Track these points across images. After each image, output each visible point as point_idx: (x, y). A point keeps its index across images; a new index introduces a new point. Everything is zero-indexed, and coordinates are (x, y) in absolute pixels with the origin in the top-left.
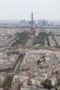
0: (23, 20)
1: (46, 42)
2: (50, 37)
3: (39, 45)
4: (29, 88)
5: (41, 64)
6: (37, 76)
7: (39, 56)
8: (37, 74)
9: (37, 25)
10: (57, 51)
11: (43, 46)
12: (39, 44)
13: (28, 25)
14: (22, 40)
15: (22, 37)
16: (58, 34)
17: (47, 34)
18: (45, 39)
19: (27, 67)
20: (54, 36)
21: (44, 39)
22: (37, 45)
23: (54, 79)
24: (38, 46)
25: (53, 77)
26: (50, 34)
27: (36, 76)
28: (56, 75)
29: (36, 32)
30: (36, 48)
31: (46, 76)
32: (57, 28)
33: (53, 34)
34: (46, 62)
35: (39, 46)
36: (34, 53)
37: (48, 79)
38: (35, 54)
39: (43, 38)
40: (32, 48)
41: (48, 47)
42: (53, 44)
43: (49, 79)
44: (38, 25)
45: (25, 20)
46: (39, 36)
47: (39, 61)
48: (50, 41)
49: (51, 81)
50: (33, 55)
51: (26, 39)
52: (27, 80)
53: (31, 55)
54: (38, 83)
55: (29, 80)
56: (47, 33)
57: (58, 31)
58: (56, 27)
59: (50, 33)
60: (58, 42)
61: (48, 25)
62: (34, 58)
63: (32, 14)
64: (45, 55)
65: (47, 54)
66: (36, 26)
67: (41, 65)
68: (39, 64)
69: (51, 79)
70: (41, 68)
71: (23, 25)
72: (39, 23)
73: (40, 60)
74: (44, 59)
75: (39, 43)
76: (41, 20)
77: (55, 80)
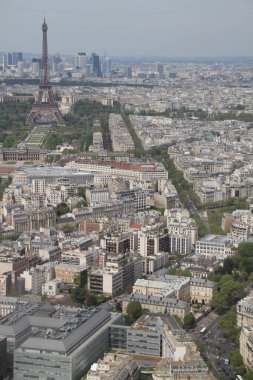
0: (14, 54)
1: (98, 136)
2: (115, 119)
3: (71, 148)
4: (12, 304)
5: (69, 215)
6: (47, 261)
7: (63, 188)
8: (50, 253)
9: (69, 74)
10: (136, 168)
11: (87, 149)
12: (70, 143)
13: (33, 71)
14: (5, 128)
15: (7, 118)
16: (147, 106)
17: (105, 107)
18: (97, 124)
19: (13, 228)
20: (132, 113)
21: (91, 125)
22: (62, 149)
23: (112, 271)
24: (65, 150)
25: (108, 264)
26: (117, 107)
27: (44, 259)
28: (120, 256)
29: (64, 100)
30: (59, 156)
31: (83, 261)
32: (145, 86)
33: (128, 107)
34: (91, 210)
35: (70, 152)
36: (46, 177)
37: (90, 268)
38: (49, 179)
39: (88, 123)
40: (42, 158)
41: (103, 153)
42: (121, 143)
43: (94, 272)
44: (74, 75)
45: (20, 54)
46: (72, 113)
47: (63, 205)
48: (114, 134)
49: (101, 277)
50: (41, 183)
51: (21, 123)
52: (5, 274)
53: (33, 182)
54: (50, 287)
55: (13, 276)
56: (105, 102)
57: (148, 94)
58: (140, 81)
59: (115, 103)
60: (142, 138)
61: (114, 73)
62: (45, 195)
63: (45, 28)
64: (88, 184)
65: (97, 181)
66: (65, 76)
67: (71, 219)
68: (63, 217)
69: (101, 272)
70: (66, 232)
71: (14, 72)
72: (78, 67)
73: (69, 201)
74: (82, 198)
75: (70, 139)
76: (84, 54)
77: (116, 271)
